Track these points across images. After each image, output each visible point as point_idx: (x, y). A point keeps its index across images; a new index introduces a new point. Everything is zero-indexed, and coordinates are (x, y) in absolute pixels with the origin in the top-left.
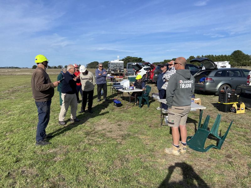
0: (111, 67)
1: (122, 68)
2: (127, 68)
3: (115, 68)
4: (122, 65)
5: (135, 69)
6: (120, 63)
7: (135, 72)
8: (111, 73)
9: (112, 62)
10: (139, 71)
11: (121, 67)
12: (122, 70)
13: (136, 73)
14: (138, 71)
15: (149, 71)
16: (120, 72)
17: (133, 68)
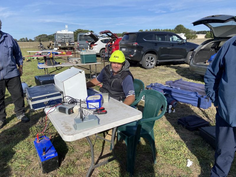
0: (58, 39)
1: (73, 40)
2: (78, 40)
3: (64, 40)
4: (72, 37)
5: (89, 42)
6: (69, 34)
7: (89, 45)
8: (59, 47)
9: (59, 32)
10: (95, 43)
11: (71, 38)
12: (72, 42)
13: (91, 46)
14: (93, 43)
15: (109, 44)
16: (70, 45)
17: (86, 40)
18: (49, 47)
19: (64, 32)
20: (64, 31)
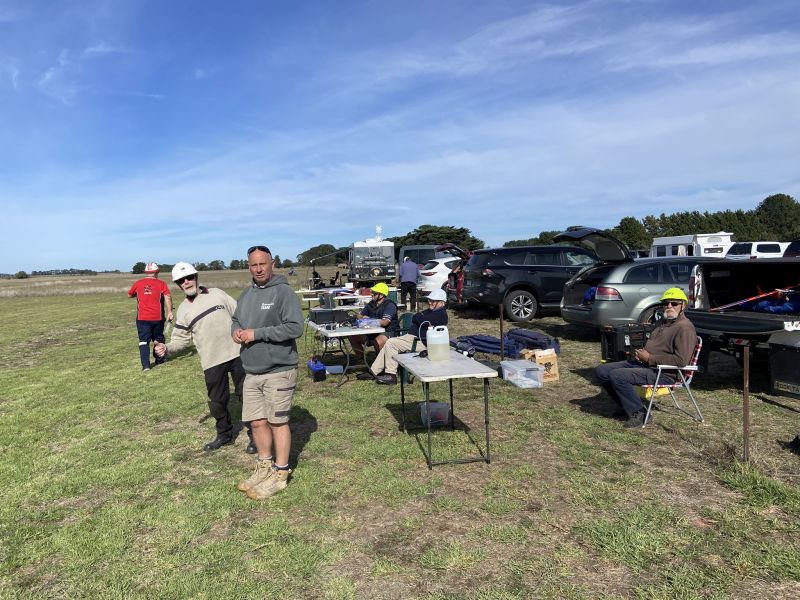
0: (356, 261)
1: (391, 262)
3: (368, 263)
4: (389, 254)
6: (382, 247)
9: (358, 245)
11: (386, 259)
12: (389, 268)
16: (380, 275)
18: (333, 282)
19: (371, 243)
20: (372, 240)
